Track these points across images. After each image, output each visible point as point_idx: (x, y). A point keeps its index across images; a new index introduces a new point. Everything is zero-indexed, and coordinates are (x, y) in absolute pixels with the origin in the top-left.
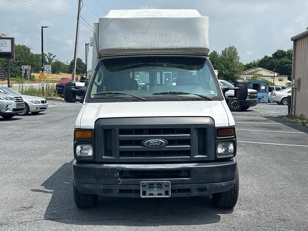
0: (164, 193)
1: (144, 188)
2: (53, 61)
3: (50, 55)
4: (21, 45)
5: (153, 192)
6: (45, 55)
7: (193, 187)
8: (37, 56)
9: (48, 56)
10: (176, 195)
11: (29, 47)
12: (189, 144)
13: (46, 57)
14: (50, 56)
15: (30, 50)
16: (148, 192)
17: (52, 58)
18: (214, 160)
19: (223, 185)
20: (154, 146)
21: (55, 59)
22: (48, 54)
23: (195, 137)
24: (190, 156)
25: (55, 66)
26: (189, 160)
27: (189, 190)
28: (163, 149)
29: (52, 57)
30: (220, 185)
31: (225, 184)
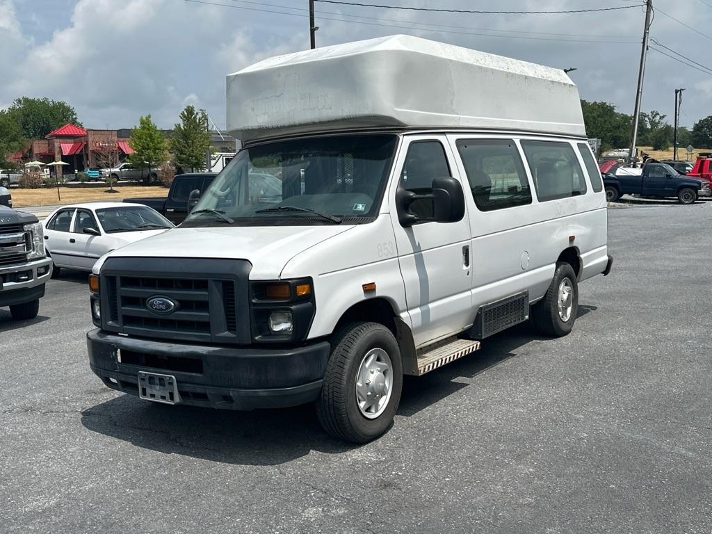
0: (168, 396)
1: (143, 382)
2: (660, 126)
3: (655, 116)
4: (598, 102)
5: (154, 392)
6: (645, 117)
7: (209, 391)
8: (626, 118)
9: (650, 117)
10: (190, 402)
11: (612, 105)
12: (207, 311)
13: (646, 119)
14: (653, 118)
15: (614, 109)
16: (149, 391)
17: (657, 121)
18: (250, 345)
19: (261, 394)
20: (159, 310)
21: (663, 121)
22: (650, 114)
23: (215, 296)
24: (210, 333)
25: (659, 135)
26: (208, 340)
27: (203, 396)
28: (172, 317)
29: (658, 117)
30: (255, 395)
31: (265, 394)
